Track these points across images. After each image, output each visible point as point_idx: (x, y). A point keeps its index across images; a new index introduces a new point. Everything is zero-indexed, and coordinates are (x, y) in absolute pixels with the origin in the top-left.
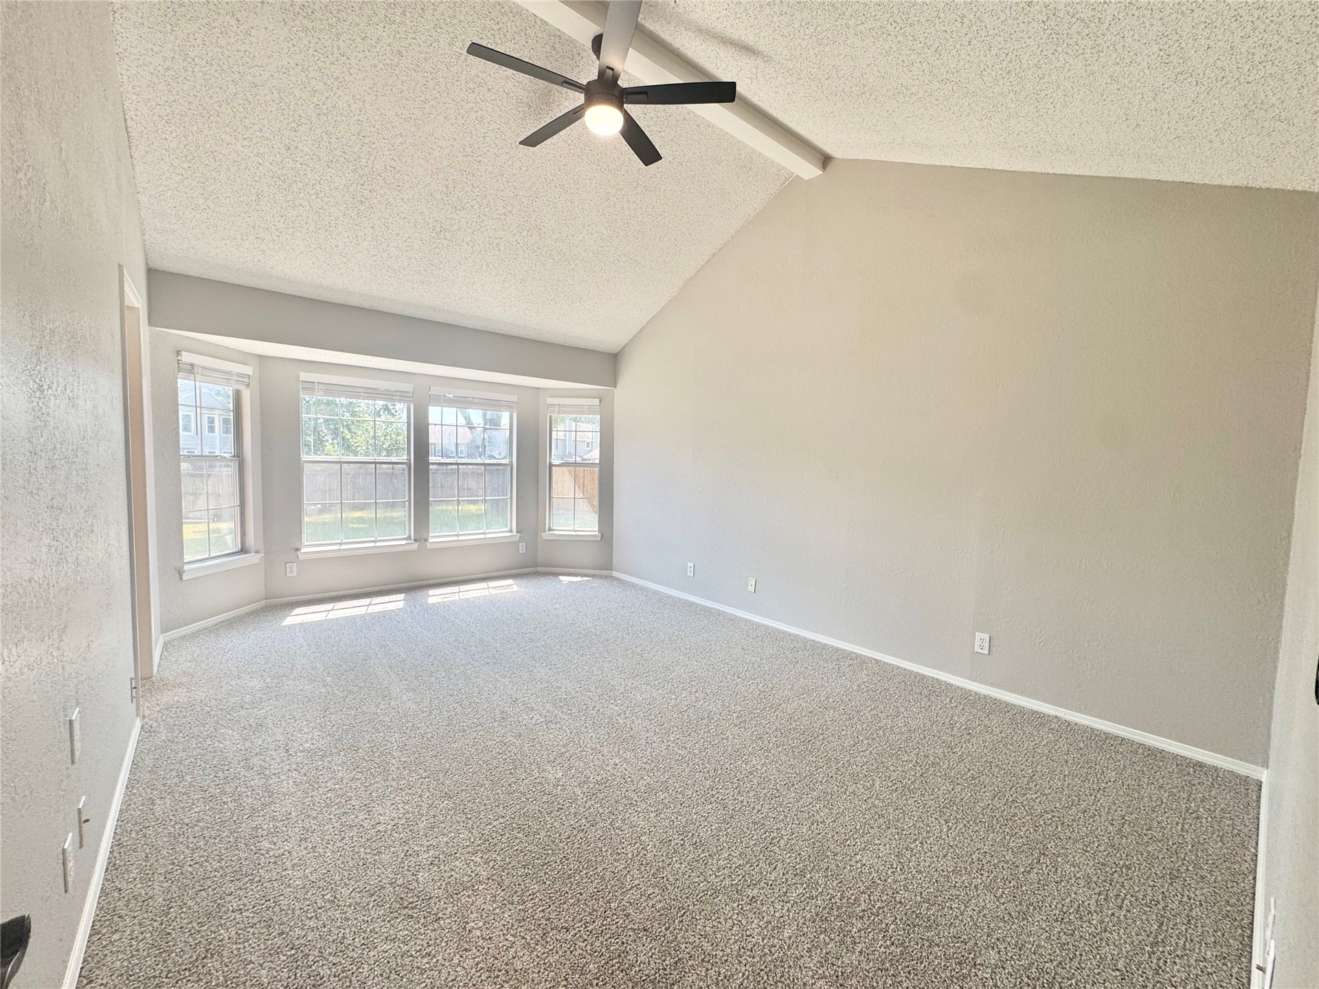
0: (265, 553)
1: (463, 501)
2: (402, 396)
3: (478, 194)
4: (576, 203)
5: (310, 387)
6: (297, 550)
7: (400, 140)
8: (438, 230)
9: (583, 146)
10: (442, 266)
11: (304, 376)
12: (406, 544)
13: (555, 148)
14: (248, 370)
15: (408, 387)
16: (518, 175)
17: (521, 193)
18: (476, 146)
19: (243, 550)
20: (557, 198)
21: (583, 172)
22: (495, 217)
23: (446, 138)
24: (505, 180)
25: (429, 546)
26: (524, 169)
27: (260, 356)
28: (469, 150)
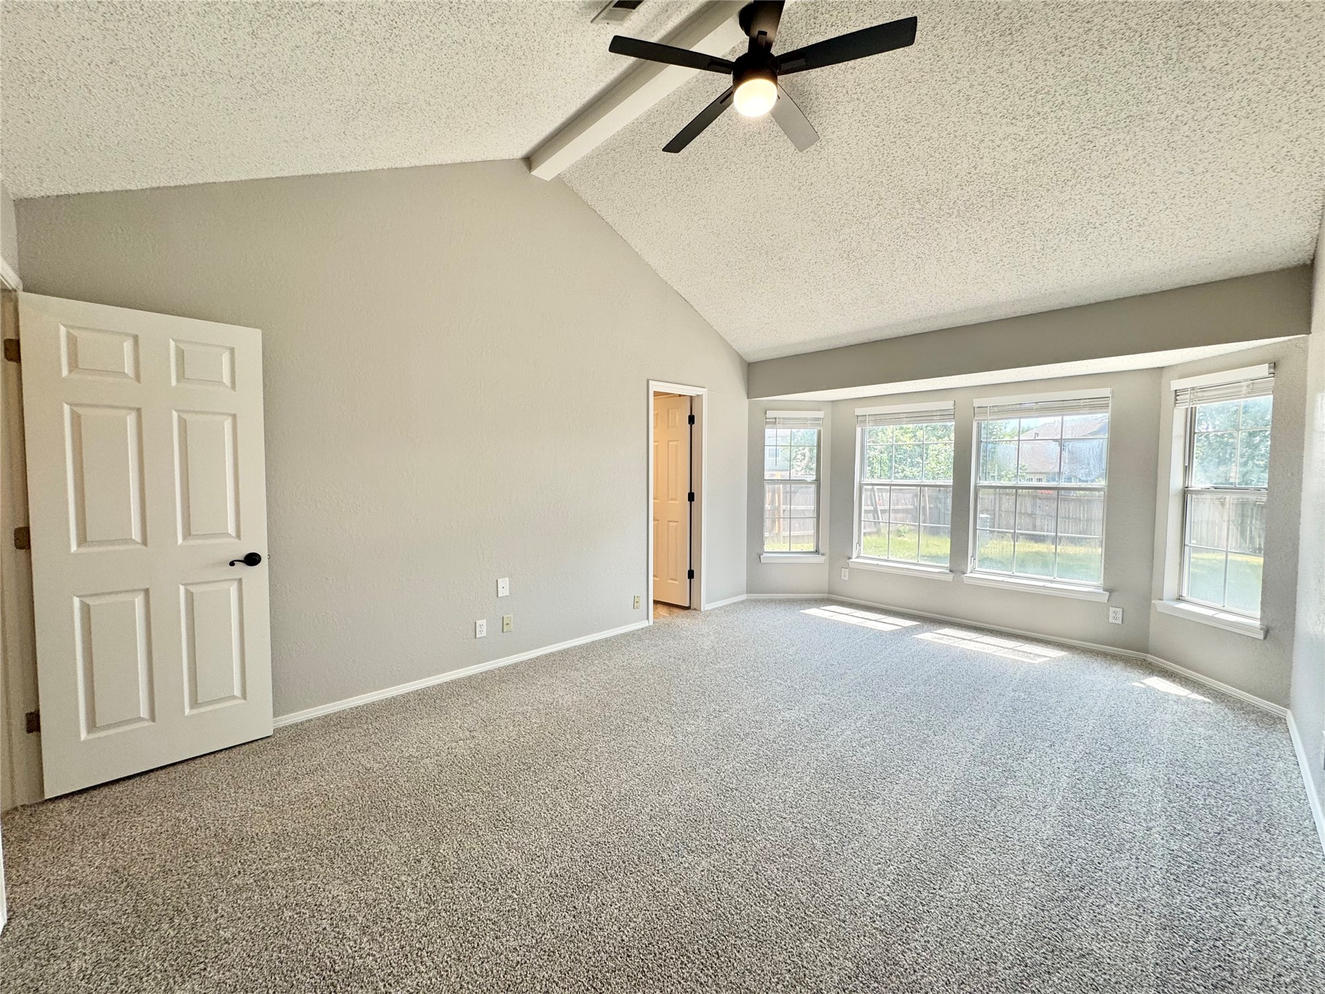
0: (831, 558)
1: (1021, 534)
2: (944, 415)
3: (840, 207)
4: (935, 135)
5: (861, 419)
6: (850, 558)
7: (759, 215)
8: (845, 255)
9: (871, 85)
10: (880, 281)
11: (859, 411)
12: (939, 572)
13: (850, 115)
14: (820, 414)
15: (948, 405)
16: (850, 165)
17: (871, 177)
18: (796, 176)
19: (817, 552)
20: (908, 150)
21: (902, 104)
22: (874, 212)
23: (776, 189)
24: (844, 179)
25: (966, 581)
26: (848, 156)
27: (832, 401)
28: (796, 183)
